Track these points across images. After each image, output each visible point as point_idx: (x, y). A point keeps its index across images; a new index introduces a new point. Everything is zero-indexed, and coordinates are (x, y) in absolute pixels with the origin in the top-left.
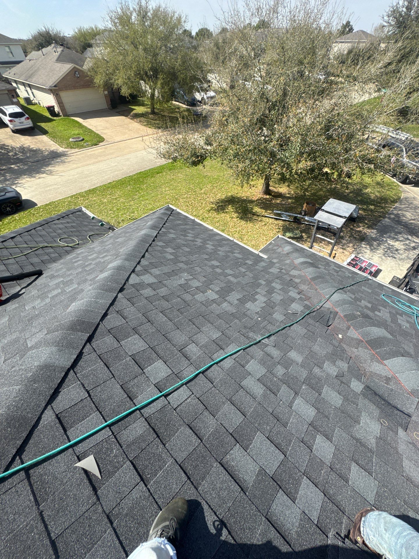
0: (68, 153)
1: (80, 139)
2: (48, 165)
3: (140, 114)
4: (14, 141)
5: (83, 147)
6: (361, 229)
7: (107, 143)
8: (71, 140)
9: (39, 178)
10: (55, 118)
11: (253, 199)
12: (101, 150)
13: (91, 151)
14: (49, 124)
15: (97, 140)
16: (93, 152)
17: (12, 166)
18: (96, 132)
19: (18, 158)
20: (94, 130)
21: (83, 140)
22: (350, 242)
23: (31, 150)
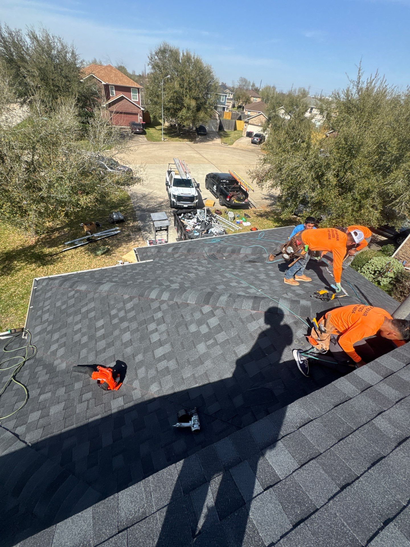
6: (131, 224)
11: (31, 243)
22: (136, 235)
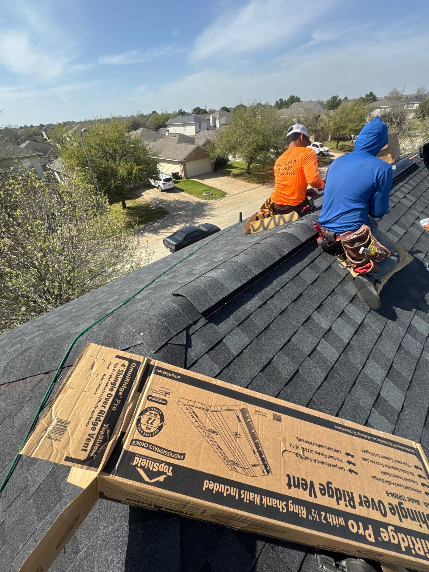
0: (209, 203)
1: (211, 193)
2: (204, 211)
3: (238, 174)
4: (167, 197)
5: (215, 199)
7: (230, 195)
8: (204, 194)
9: (208, 219)
10: (179, 180)
12: (230, 200)
13: (225, 201)
14: (178, 184)
15: (223, 194)
16: (226, 202)
17: (180, 213)
18: (218, 188)
19: (178, 208)
20: (214, 186)
21: (212, 194)
23: (183, 202)
